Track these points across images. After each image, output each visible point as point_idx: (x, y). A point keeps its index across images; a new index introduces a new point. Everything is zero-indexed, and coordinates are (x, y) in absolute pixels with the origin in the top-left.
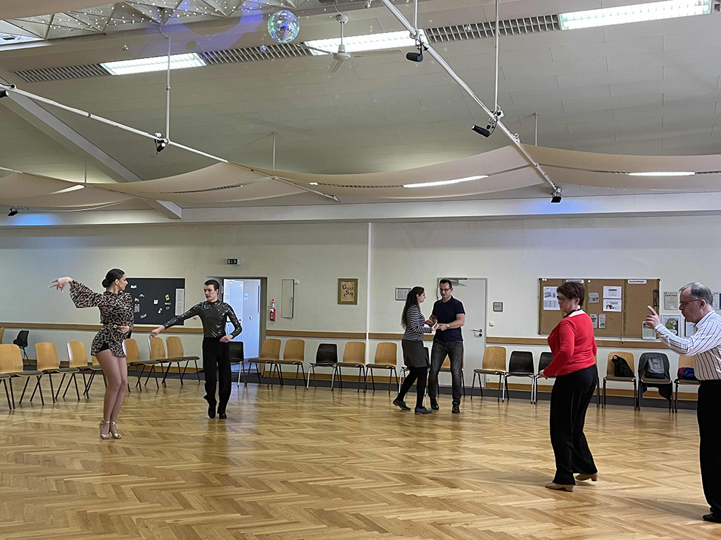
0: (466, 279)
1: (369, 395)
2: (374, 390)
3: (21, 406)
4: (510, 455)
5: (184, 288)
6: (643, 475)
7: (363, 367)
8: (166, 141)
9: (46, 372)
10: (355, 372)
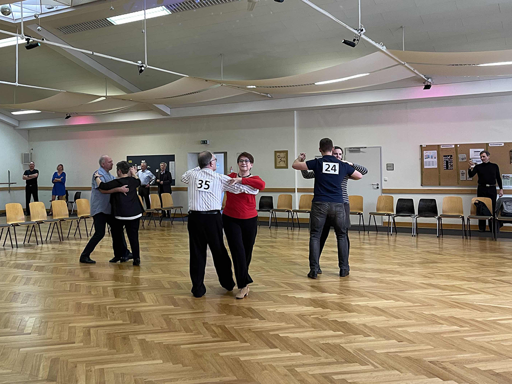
0: (366, 148)
1: (296, 232)
2: (300, 227)
3: (69, 240)
4: (377, 272)
5: (174, 161)
6: (472, 286)
7: (291, 212)
8: (145, 66)
9: (82, 217)
10: (285, 215)
